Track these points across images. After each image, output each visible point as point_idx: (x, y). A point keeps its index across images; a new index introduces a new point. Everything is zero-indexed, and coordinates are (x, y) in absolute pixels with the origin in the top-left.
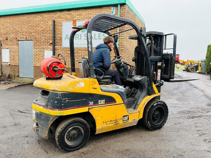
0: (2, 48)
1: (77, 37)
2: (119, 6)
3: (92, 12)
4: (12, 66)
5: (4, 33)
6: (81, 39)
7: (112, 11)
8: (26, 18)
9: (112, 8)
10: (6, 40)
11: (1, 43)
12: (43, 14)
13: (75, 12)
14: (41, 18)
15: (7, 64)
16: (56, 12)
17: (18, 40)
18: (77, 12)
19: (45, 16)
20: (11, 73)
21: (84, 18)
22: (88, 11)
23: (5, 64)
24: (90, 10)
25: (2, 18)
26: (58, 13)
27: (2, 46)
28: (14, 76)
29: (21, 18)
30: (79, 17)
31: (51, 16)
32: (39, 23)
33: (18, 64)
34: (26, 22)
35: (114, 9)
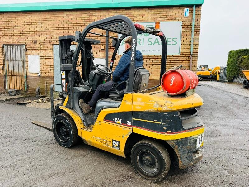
0: (28, 54)
1: (139, 42)
2: (194, 7)
3: (159, 13)
4: (44, 77)
5: (31, 34)
6: (143, 45)
7: (186, 13)
8: (65, 15)
9: (185, 9)
10: (34, 43)
11: (26, 47)
12: (91, 12)
13: (136, 11)
14: (88, 17)
15: (36, 75)
16: (110, 10)
17: (53, 44)
18: (138, 11)
19: (94, 15)
20: (42, 86)
21: (148, 19)
22: (153, 11)
23: (33, 75)
24: (156, 10)
25: (27, 14)
26: (112, 12)
27: (28, 52)
28: (47, 90)
29: (57, 15)
30: (141, 17)
31: (102, 14)
32: (85, 23)
33: (52, 75)
34: (65, 21)
35: (188, 10)
